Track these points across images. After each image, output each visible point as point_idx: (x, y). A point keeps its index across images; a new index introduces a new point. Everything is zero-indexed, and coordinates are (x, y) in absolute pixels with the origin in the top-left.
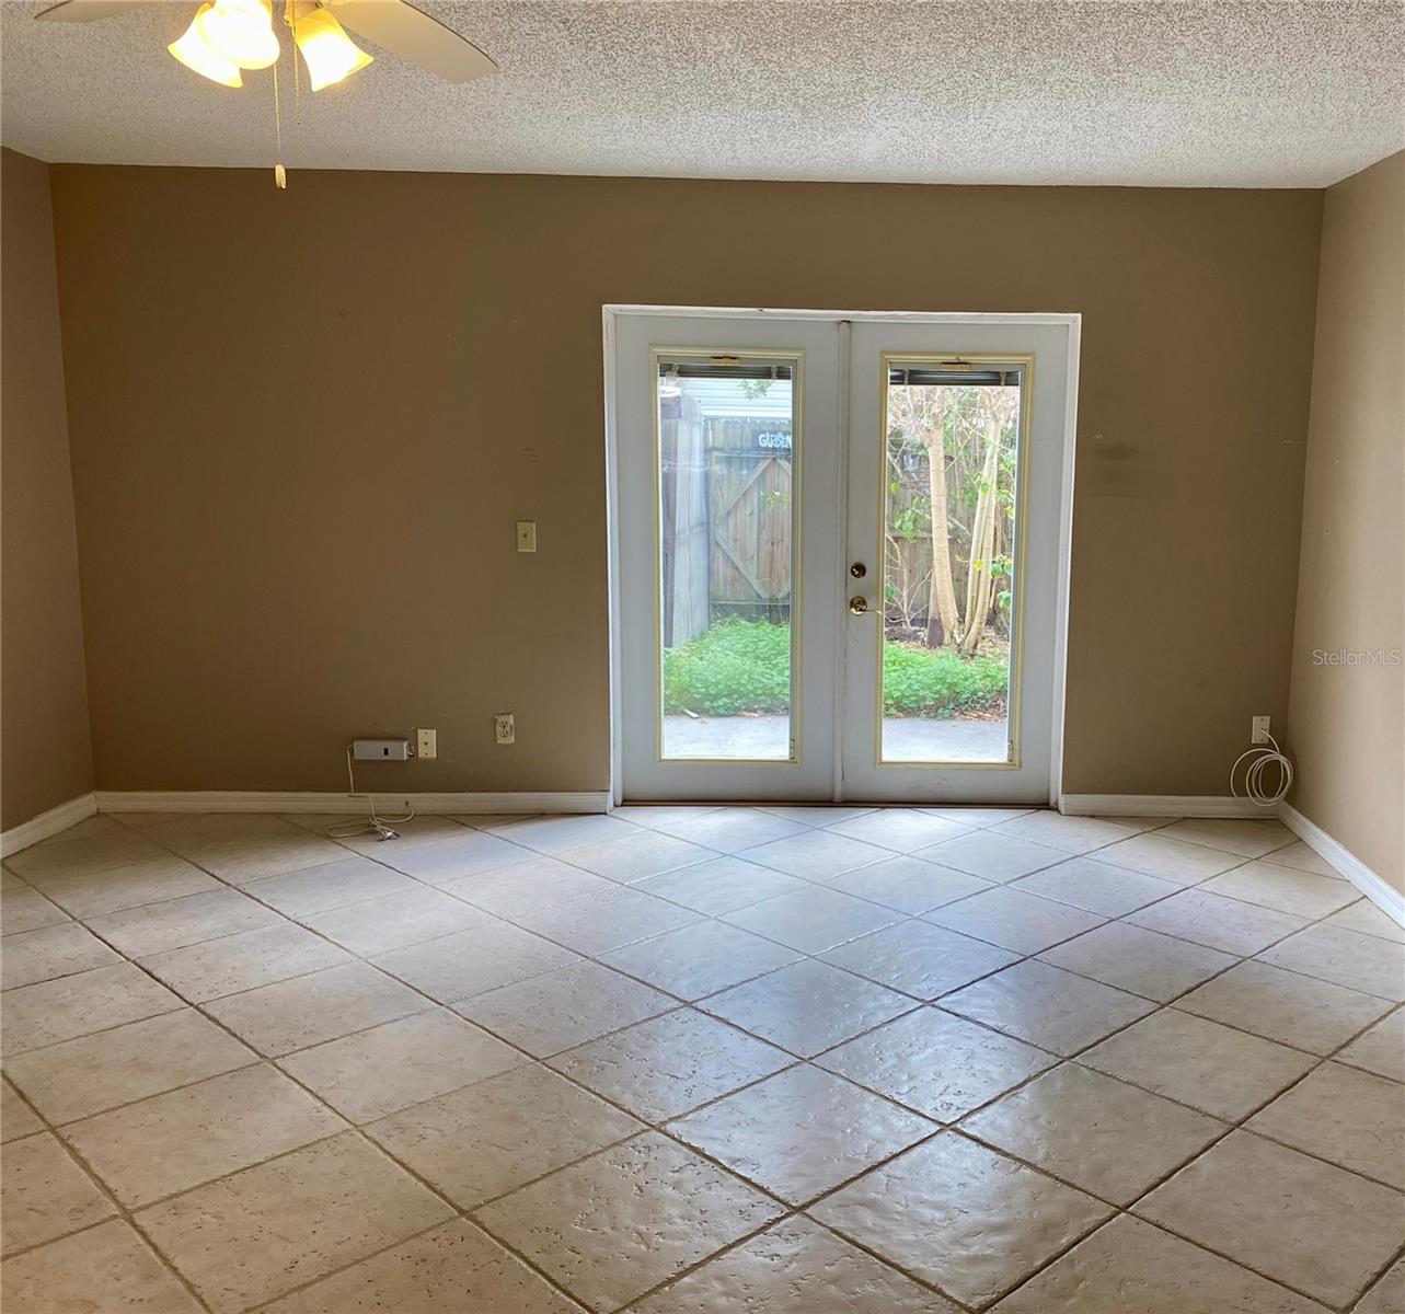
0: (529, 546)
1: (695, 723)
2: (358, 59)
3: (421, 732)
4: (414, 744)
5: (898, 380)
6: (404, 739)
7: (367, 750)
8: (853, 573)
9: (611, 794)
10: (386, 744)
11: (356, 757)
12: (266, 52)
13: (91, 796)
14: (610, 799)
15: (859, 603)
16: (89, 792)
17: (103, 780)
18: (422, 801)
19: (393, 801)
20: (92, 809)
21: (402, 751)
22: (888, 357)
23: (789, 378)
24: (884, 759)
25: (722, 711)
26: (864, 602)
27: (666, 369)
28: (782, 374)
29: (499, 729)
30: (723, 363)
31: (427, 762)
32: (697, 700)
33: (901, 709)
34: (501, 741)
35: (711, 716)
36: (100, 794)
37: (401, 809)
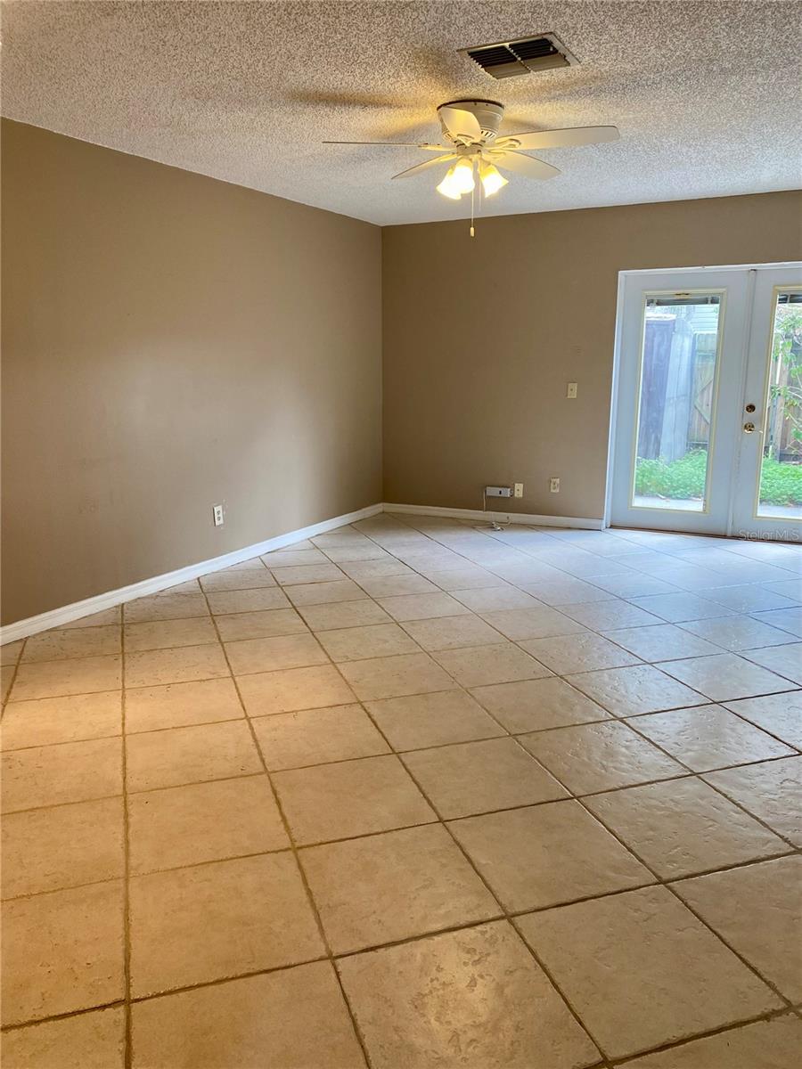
0: (573, 395)
1: (663, 501)
2: (502, 182)
3: (516, 485)
4: (513, 489)
5: (783, 301)
6: (508, 487)
7: (493, 491)
8: (747, 410)
9: (604, 522)
10: (500, 489)
11: (488, 494)
12: (469, 187)
13: (381, 504)
14: (603, 524)
15: (750, 427)
16: (380, 502)
17: (386, 497)
18: (515, 517)
19: (502, 516)
20: (381, 510)
21: (507, 492)
22: (777, 288)
23: (717, 303)
24: (758, 515)
25: (679, 496)
26: (753, 427)
27: (650, 302)
28: (714, 301)
29: (552, 485)
30: (681, 297)
31: (519, 499)
32: (665, 489)
33: (792, 501)
34: (552, 491)
35: (674, 499)
36: (386, 504)
37: (505, 520)
